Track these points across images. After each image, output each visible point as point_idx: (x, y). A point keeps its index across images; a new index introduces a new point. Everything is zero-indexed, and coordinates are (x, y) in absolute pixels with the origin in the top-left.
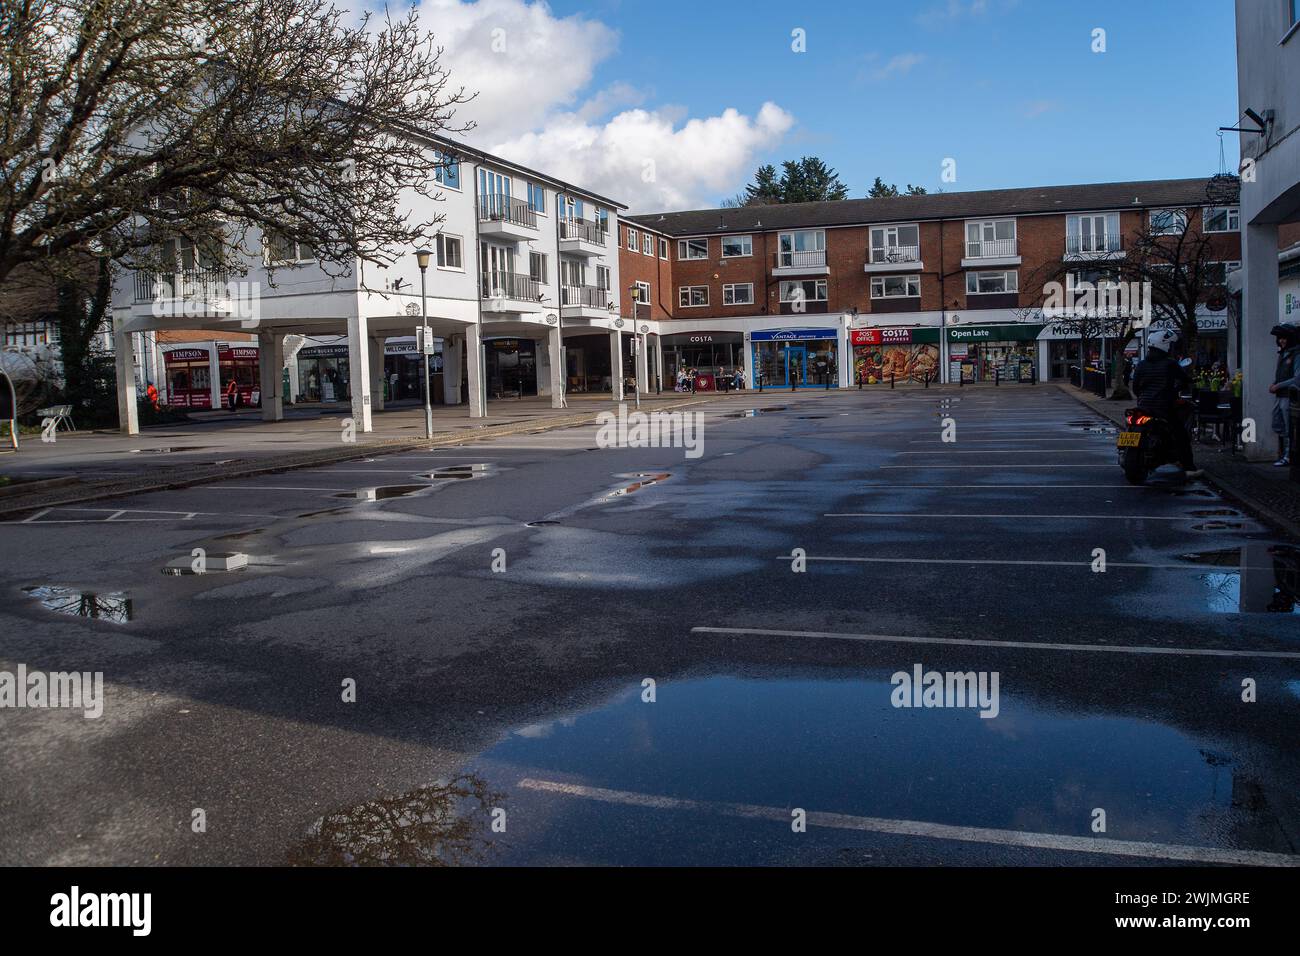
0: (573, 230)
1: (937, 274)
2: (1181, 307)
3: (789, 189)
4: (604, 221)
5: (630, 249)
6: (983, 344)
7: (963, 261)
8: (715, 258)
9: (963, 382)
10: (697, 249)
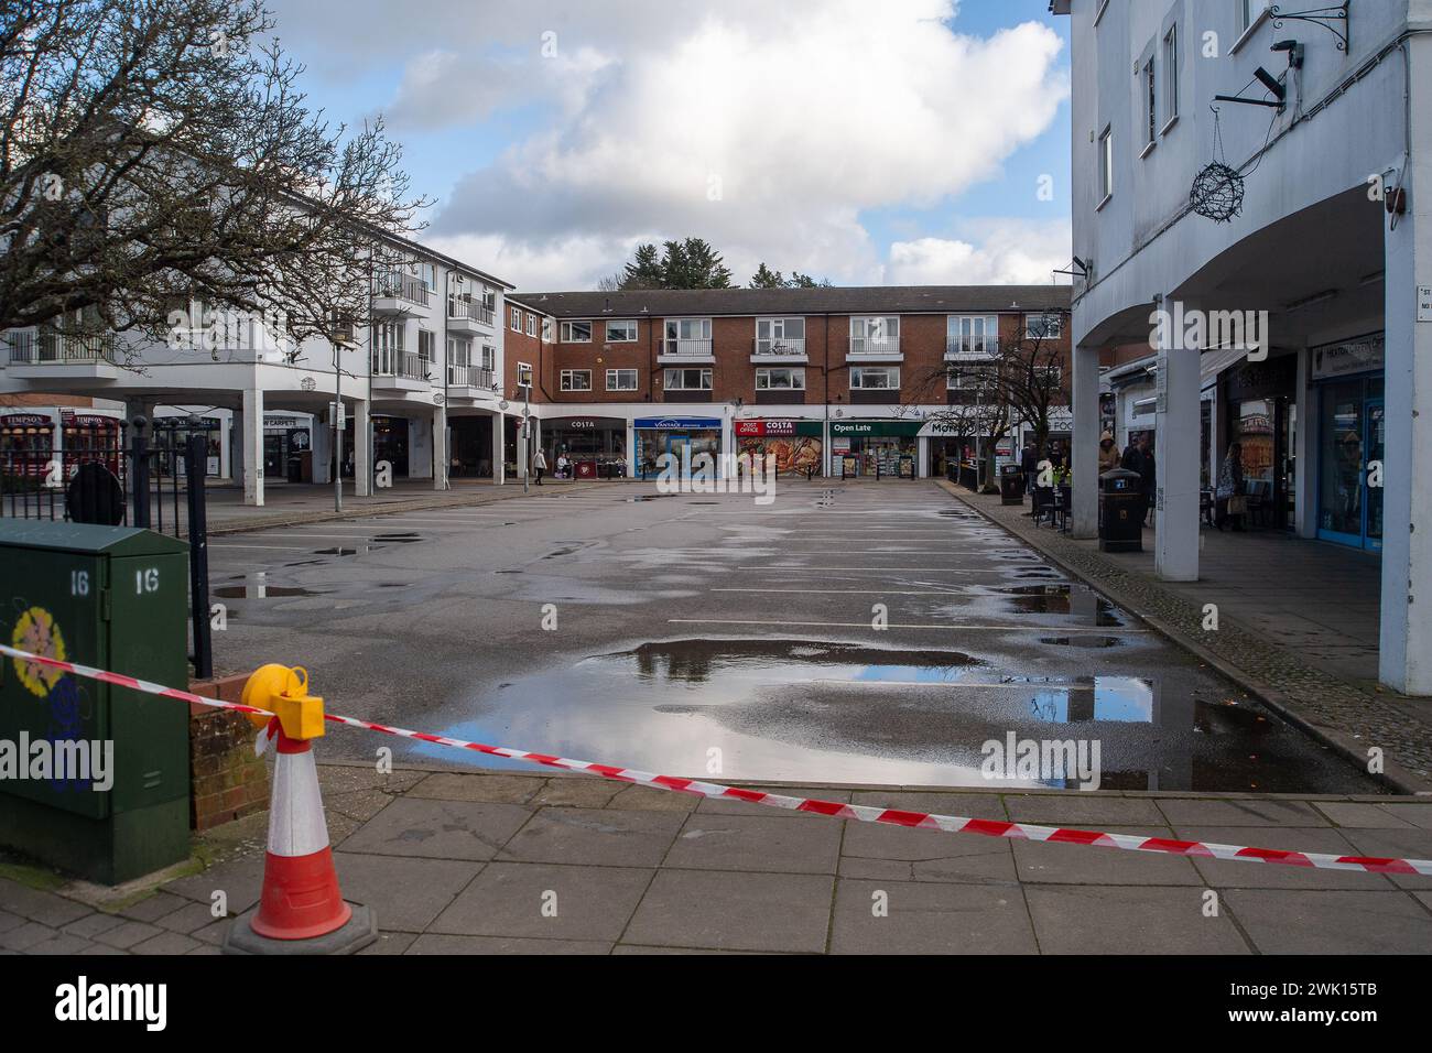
0: (462, 310)
1: (822, 368)
2: (1035, 409)
3: (671, 270)
4: (491, 298)
5: (513, 329)
6: (866, 440)
7: (847, 356)
8: (599, 342)
9: (844, 476)
10: (580, 331)
